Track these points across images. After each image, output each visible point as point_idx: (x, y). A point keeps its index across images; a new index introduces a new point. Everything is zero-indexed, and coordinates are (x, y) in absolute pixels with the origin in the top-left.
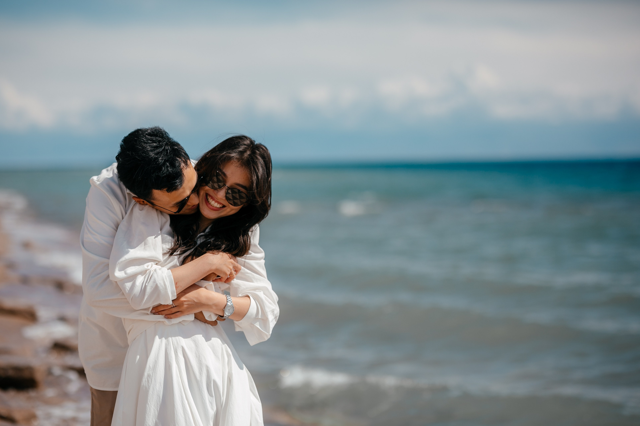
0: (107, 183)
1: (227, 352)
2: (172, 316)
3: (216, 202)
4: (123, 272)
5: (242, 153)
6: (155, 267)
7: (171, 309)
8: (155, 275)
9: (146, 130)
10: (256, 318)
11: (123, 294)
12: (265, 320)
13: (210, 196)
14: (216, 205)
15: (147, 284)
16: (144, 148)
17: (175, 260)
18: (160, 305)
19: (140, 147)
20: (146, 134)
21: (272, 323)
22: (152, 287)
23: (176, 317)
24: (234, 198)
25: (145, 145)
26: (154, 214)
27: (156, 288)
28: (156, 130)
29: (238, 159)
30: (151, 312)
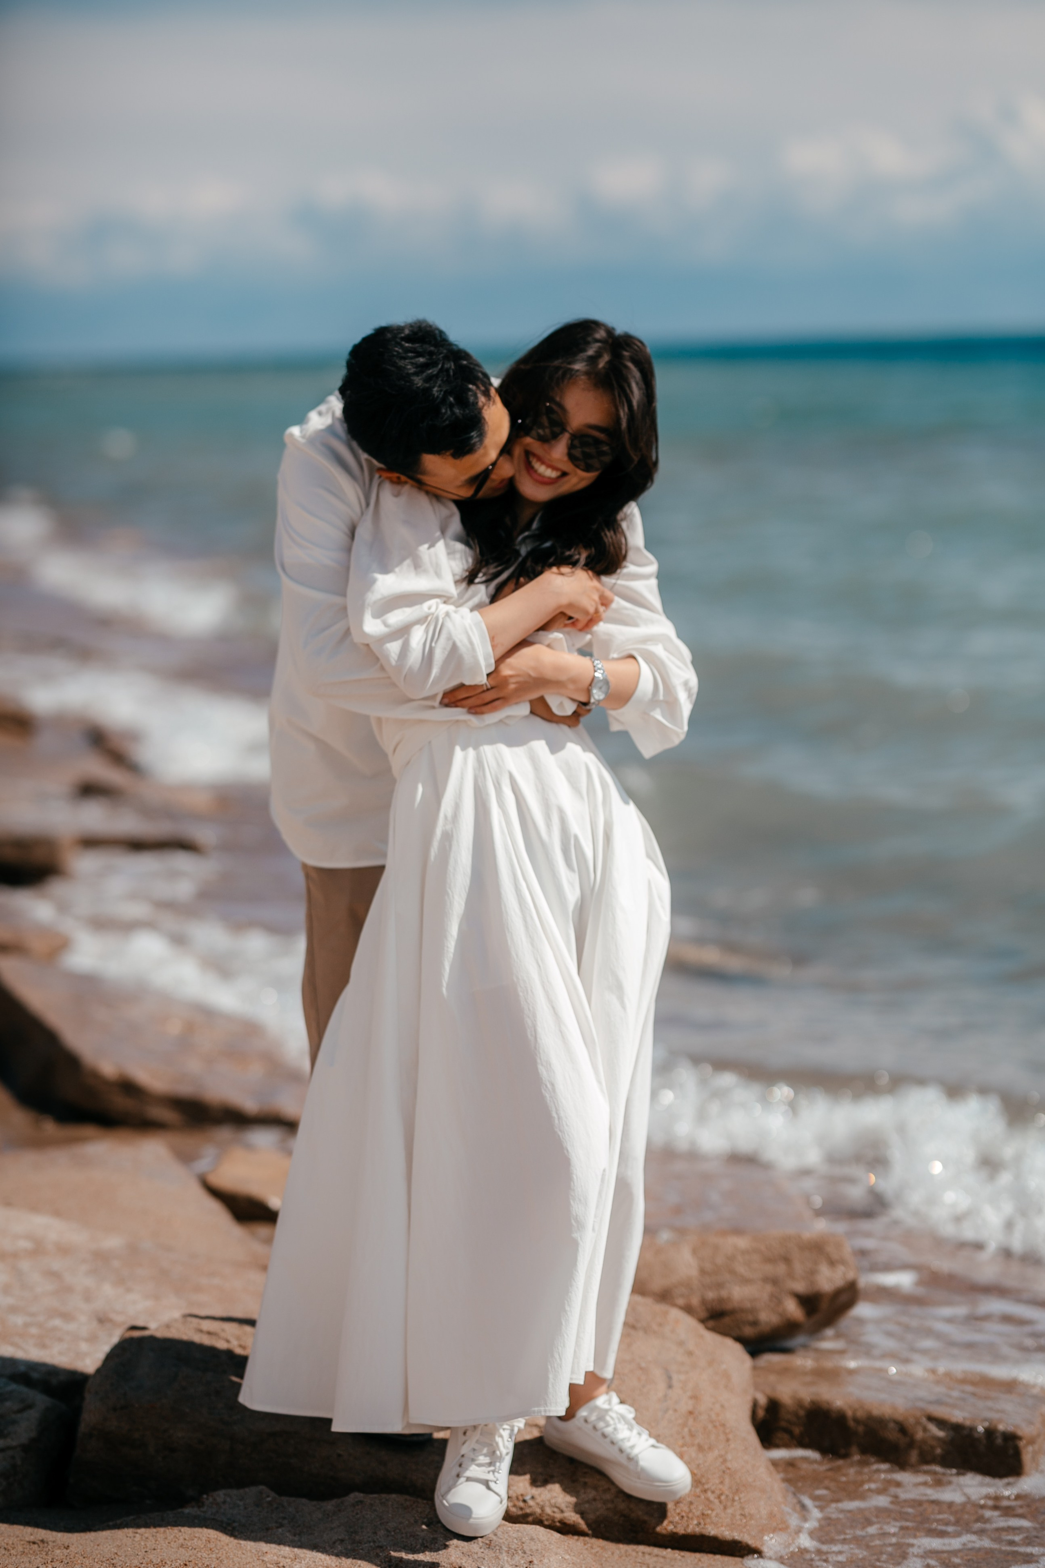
0: (320, 440)
1: (601, 778)
2: (484, 709)
3: (549, 466)
4: (378, 621)
5: (593, 360)
6: (444, 608)
7: (484, 695)
8: (449, 624)
9: (400, 329)
10: (654, 701)
11: (382, 668)
12: (671, 705)
13: (534, 455)
14: (550, 473)
15: (433, 644)
16: (400, 368)
17: (481, 592)
18: (462, 686)
19: (393, 369)
20: (403, 339)
21: (686, 707)
22: (445, 649)
23: (495, 709)
24: (587, 456)
25: (401, 363)
26: (423, 501)
27: (454, 650)
28: (420, 328)
29: (587, 373)
30: (441, 703)
